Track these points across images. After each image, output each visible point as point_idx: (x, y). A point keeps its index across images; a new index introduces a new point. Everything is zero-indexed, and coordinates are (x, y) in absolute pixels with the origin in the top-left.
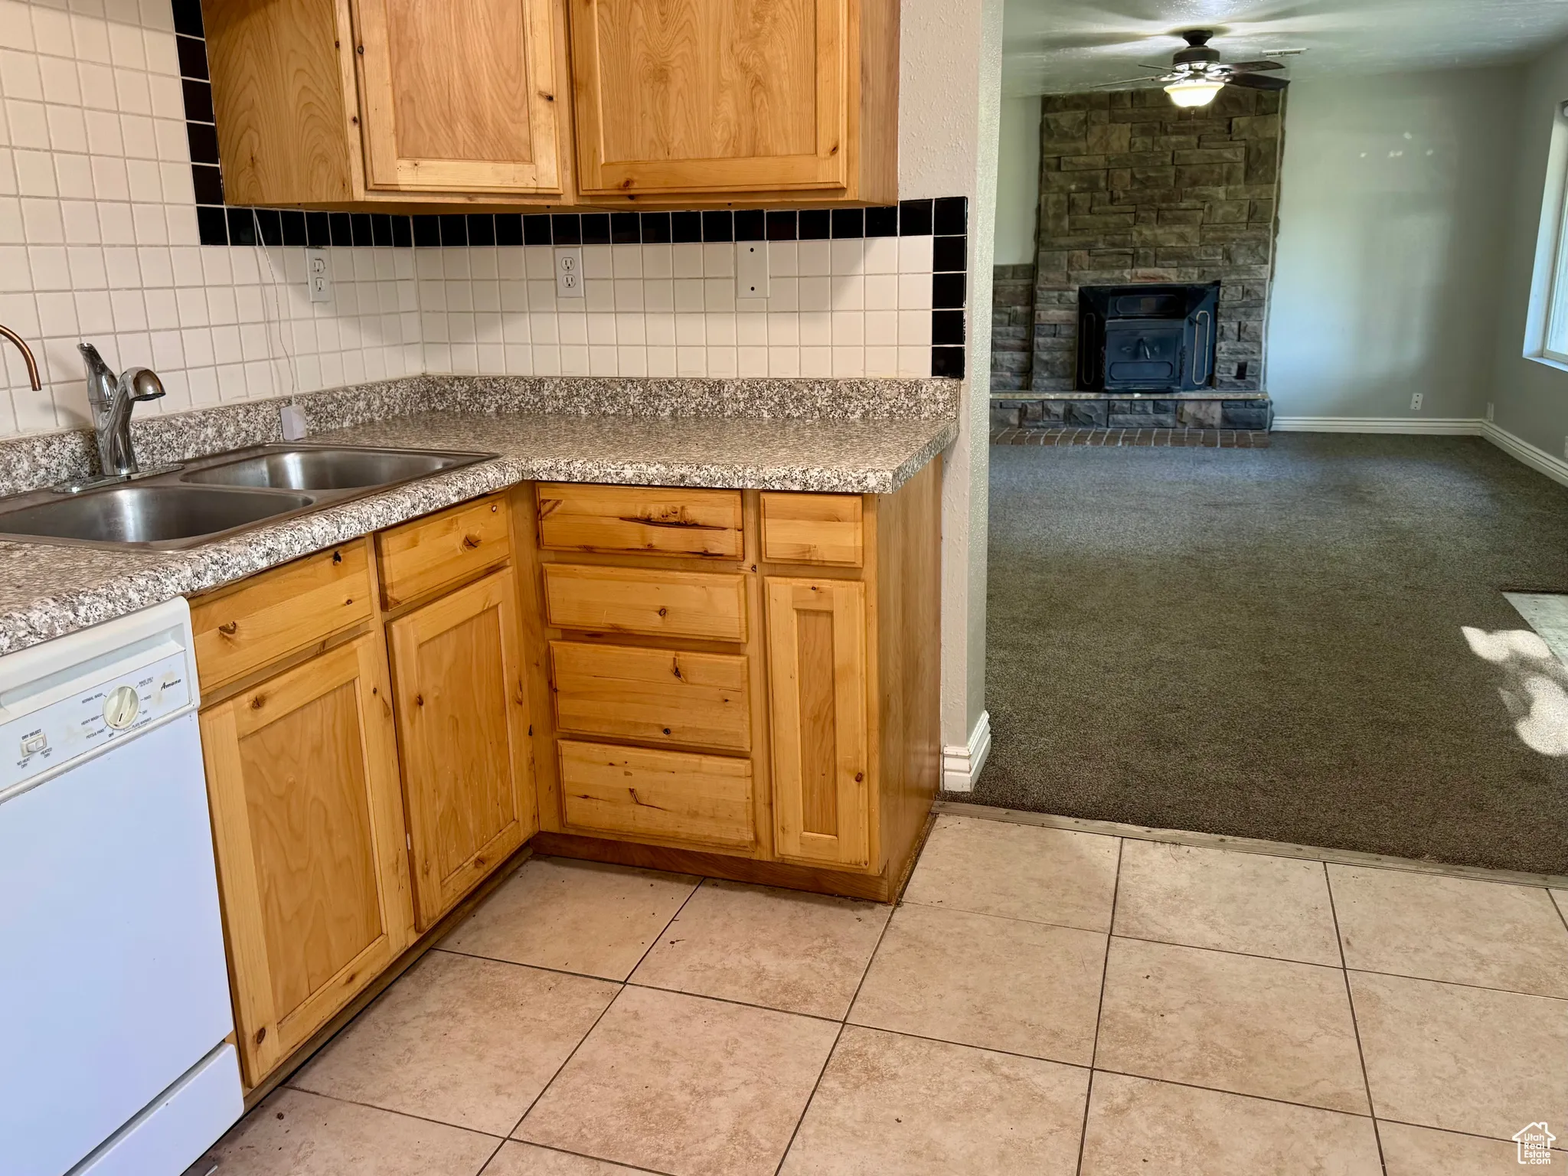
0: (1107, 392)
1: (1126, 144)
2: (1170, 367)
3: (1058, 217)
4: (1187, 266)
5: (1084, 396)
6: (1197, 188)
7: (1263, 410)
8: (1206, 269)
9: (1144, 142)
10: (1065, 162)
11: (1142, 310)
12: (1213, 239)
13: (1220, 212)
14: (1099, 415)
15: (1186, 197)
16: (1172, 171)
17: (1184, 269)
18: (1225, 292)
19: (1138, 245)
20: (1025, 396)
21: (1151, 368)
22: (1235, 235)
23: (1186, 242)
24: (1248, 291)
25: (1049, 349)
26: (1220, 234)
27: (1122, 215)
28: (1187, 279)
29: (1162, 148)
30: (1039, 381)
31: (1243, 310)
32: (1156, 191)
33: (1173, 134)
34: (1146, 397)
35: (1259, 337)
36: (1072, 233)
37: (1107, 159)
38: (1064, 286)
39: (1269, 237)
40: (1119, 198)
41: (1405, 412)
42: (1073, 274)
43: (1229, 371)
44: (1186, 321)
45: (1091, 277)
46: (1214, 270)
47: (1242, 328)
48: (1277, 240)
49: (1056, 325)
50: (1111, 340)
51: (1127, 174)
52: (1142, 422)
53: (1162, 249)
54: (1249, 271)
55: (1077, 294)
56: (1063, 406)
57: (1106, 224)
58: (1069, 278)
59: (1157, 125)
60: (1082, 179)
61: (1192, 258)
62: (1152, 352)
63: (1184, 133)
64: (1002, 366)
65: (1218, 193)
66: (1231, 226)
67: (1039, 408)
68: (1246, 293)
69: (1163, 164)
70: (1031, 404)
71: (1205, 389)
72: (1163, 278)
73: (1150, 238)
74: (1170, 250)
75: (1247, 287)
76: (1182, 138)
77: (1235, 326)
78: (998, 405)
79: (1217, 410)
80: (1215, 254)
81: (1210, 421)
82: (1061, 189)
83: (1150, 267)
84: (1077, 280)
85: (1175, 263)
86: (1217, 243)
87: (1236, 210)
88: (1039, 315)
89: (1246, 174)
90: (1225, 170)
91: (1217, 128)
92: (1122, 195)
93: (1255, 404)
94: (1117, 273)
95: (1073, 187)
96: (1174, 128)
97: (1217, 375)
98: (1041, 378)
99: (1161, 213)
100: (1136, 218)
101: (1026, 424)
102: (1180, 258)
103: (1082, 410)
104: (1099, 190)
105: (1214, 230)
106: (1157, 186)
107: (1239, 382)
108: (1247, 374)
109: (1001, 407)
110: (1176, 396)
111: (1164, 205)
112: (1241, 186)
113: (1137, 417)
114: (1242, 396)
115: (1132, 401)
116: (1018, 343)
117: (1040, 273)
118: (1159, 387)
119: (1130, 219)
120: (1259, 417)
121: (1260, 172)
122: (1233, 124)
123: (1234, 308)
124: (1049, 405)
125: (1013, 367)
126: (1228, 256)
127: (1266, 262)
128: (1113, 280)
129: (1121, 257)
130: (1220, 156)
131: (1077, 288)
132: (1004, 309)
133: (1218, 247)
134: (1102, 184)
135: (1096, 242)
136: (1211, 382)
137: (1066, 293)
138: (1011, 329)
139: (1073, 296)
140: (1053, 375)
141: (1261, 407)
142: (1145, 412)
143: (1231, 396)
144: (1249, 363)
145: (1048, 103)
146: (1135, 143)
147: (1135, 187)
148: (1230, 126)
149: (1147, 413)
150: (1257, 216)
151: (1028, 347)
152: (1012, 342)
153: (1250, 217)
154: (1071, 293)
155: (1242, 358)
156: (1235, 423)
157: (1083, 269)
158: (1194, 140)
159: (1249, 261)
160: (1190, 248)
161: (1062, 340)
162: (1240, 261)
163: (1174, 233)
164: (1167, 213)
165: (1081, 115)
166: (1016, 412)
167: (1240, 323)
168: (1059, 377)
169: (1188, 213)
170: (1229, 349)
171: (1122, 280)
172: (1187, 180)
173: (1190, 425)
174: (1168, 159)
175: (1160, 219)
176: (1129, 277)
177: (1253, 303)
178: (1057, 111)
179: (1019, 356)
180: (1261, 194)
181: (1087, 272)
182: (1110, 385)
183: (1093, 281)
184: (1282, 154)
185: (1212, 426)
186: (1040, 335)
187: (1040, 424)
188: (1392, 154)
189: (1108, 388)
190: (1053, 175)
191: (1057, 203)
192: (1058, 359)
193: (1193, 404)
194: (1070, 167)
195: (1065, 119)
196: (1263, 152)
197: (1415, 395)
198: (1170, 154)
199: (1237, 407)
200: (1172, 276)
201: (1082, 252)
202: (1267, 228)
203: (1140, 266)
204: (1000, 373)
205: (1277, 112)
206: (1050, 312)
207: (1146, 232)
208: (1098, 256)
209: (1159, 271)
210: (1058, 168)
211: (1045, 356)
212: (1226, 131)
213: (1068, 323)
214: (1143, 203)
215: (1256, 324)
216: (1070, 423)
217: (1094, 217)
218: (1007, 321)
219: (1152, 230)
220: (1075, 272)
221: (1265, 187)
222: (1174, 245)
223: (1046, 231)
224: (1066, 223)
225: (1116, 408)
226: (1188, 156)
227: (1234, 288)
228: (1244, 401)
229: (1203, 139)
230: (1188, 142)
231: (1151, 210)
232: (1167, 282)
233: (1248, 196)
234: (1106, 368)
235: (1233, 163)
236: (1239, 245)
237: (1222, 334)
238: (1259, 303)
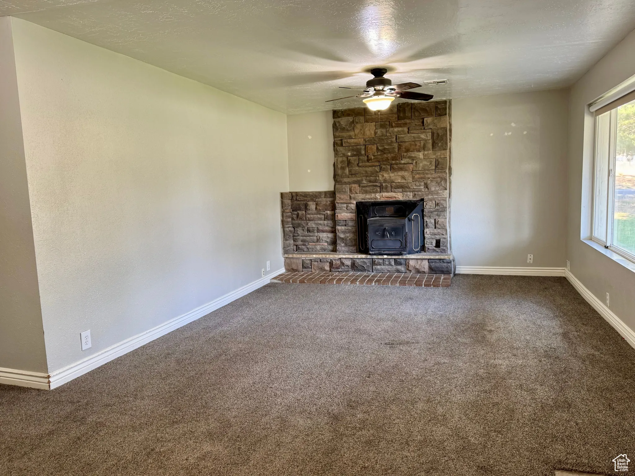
0: (370, 254)
1: (373, 132)
2: (400, 242)
3: (343, 168)
4: (407, 192)
5: (360, 256)
6: (409, 153)
7: (449, 264)
8: (416, 193)
9: (382, 132)
10: (345, 142)
11: (387, 213)
12: (419, 178)
13: (421, 165)
14: (368, 266)
15: (403, 158)
16: (396, 145)
17: (405, 193)
18: (426, 204)
19: (382, 181)
20: (332, 256)
21: (391, 243)
22: (429, 176)
23: (406, 180)
25: (344, 232)
26: (422, 176)
27: (373, 167)
29: (391, 134)
30: (340, 248)
31: (436, 213)
32: (389, 155)
33: (396, 127)
34: (389, 257)
35: (445, 226)
36: (350, 176)
37: (365, 140)
38: (349, 201)
39: (446, 176)
40: (371, 159)
41: (524, 264)
42: (352, 196)
43: (432, 243)
44: (407, 219)
45: (361, 197)
46: (420, 193)
47: (436, 222)
48: (451, 178)
49: (346, 220)
50: (370, 229)
51: (374, 147)
52: (390, 270)
53: (394, 184)
54: (437, 194)
55: (355, 205)
56: (350, 261)
57: (366, 171)
58: (350, 197)
59: (388, 123)
60: (353, 150)
61: (409, 188)
62: (391, 234)
63: (401, 127)
64: (322, 240)
65: (419, 155)
66: (427, 171)
67: (339, 262)
68: (437, 205)
69: (392, 142)
70: (335, 260)
71: (420, 252)
72: (395, 197)
73: (388, 178)
74: (398, 184)
75: (437, 201)
76: (400, 129)
77: (433, 221)
78: (319, 261)
79: (426, 265)
80: (420, 186)
81: (423, 270)
82: (344, 155)
83: (389, 192)
84: (354, 199)
85: (401, 190)
86: (421, 180)
87: (429, 164)
88: (337, 216)
89: (433, 145)
90: (422, 144)
91: (417, 123)
92: (373, 158)
93: (445, 261)
94: (373, 195)
95: (349, 154)
96: (396, 124)
97: (426, 245)
98: (341, 246)
99: (392, 166)
100: (381, 169)
101: (333, 270)
102: (403, 188)
103: (360, 264)
104: (362, 155)
105: (419, 174)
106: (390, 153)
107: (437, 249)
108: (441, 245)
109: (320, 261)
110: (405, 257)
111: (394, 162)
112: (431, 152)
113: (387, 267)
114: (437, 257)
115: (383, 259)
116: (330, 229)
117: (337, 195)
118: (396, 252)
119: (377, 169)
120: (447, 267)
121: (440, 144)
122: (425, 121)
123: (432, 212)
124: (344, 261)
125: (328, 240)
126: (426, 186)
127: (446, 189)
128: (371, 199)
129: (374, 187)
130: (419, 137)
131: (355, 202)
132: (322, 212)
133: (421, 182)
134: (363, 152)
135: (362, 180)
136: (423, 249)
137: (350, 205)
138: (326, 222)
139: (353, 206)
140: (346, 245)
141: (448, 263)
142: (390, 264)
143: (432, 257)
144: (441, 240)
145: (336, 114)
146: (377, 132)
147: (379, 153)
148: (423, 122)
150: (440, 166)
151: (334, 231)
152: (327, 228)
153: (436, 167)
154: (352, 205)
155: (438, 237)
156: (435, 271)
157: (357, 193)
158: (406, 129)
159: (437, 189)
160: (407, 183)
161: (350, 228)
162: (433, 189)
163: (399, 175)
164: (395, 166)
165: (351, 119)
166: (328, 264)
167: (435, 219)
168: (349, 246)
169: (405, 165)
170: (430, 233)
171: (376, 199)
172: (404, 149)
173: (413, 271)
174: (394, 139)
175: (392, 169)
176: (379, 197)
177: (441, 209)
178: (339, 117)
179: (330, 235)
180: (441, 156)
181: (358, 195)
182: (372, 251)
183: (362, 199)
184: (451, 135)
185: (424, 272)
186: (339, 225)
187: (340, 270)
188: (506, 134)
189: (371, 252)
190: (340, 149)
191: (342, 162)
192: (348, 237)
193: (413, 260)
194: (347, 145)
195: (344, 121)
196: (440, 135)
197: (529, 255)
198: (395, 137)
199: (435, 262)
200: (399, 196)
201: (356, 185)
202: (445, 172)
203: (384, 192)
204: (322, 243)
205: (446, 114)
206: (343, 214)
207: (386, 175)
208: (363, 187)
209: (393, 194)
210: (342, 145)
211: (342, 236)
212: (420, 123)
213: (351, 220)
214: (383, 161)
215: (443, 220)
216: (355, 270)
217: (361, 168)
218: (323, 218)
219: (389, 174)
220: (353, 195)
221: (443, 152)
222: (399, 181)
223: (338, 175)
224: (347, 171)
225: (376, 262)
226: (403, 137)
227: (431, 202)
228: (440, 259)
229: (410, 129)
230: (403, 131)
231: (387, 164)
232: (398, 199)
233: (434, 157)
234: (369, 242)
235: (426, 140)
236: (432, 181)
237: (427, 225)
238: (444, 210)
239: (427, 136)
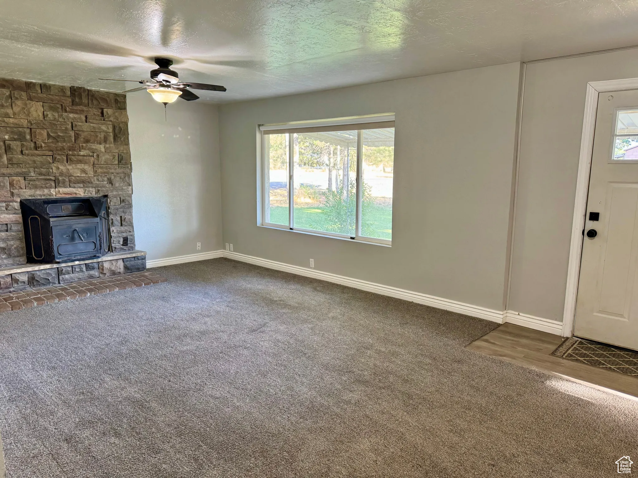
0: (58, 263)
1: (41, 115)
2: (94, 244)
4: (89, 187)
5: (43, 267)
6: (88, 144)
7: (144, 260)
8: (99, 189)
9: (53, 115)
12: (102, 173)
13: (103, 158)
14: (53, 278)
15: (82, 149)
16: (72, 134)
17: (87, 189)
18: (111, 201)
19: (57, 175)
21: (83, 246)
22: (113, 171)
23: (86, 174)
24: (123, 200)
25: (5, 240)
26: (105, 170)
27: (44, 157)
28: (89, 194)
29: (64, 119)
31: (122, 210)
32: (64, 144)
33: (70, 112)
34: (82, 262)
35: (132, 223)
36: (10, 166)
37: (29, 122)
38: (9, 199)
39: (129, 172)
40: (41, 147)
41: (195, 251)
43: (119, 242)
44: (98, 218)
45: (28, 193)
46: (104, 189)
47: (123, 219)
49: (7, 224)
50: (56, 232)
51: (45, 133)
52: (81, 277)
53: (73, 178)
54: (122, 190)
55: (19, 204)
56: (27, 276)
57: (34, 162)
58: (12, 194)
59: (59, 106)
60: (12, 133)
61: (92, 183)
63: (76, 113)
65: (101, 148)
66: (110, 166)
67: (9, 280)
68: (122, 201)
69: (67, 129)
71: (110, 253)
72: (76, 194)
73: (65, 171)
74: (77, 178)
75: (122, 198)
76: (76, 116)
77: (119, 219)
79: (121, 264)
80: (103, 181)
81: (118, 271)
83: (67, 187)
84: (18, 196)
85: (82, 185)
86: (103, 175)
87: (112, 158)
89: (115, 139)
90: (103, 136)
91: (96, 113)
92: (44, 145)
93: (139, 258)
94: (46, 191)
95: (7, 137)
96: (71, 109)
97: (113, 245)
98: (1, 259)
99: (69, 157)
100: (54, 159)
102: (85, 183)
103: (41, 276)
104: (26, 140)
105: (102, 168)
106: (65, 141)
107: (125, 247)
108: (129, 242)
110: (100, 260)
111: (70, 153)
112: (112, 145)
113: (77, 275)
114: (130, 255)
115: (73, 266)
118: (89, 256)
119: (50, 159)
120: (142, 264)
121: (122, 139)
122: (104, 112)
123: (117, 209)
124: (17, 277)
126: (110, 182)
127: (129, 185)
129: (47, 182)
130: (100, 128)
131: (19, 200)
133: (104, 177)
134: (28, 137)
135: (29, 172)
136: (110, 249)
137: (11, 204)
140: (10, 256)
142: (81, 271)
144: (129, 237)
146: (47, 115)
148: (102, 113)
149: (82, 271)
150: (123, 162)
153: (119, 162)
154: (15, 204)
155: (125, 235)
156: (131, 270)
157: (21, 189)
158: (83, 117)
159: (121, 185)
160: (89, 177)
161: (13, 233)
162: (117, 185)
163: (78, 169)
164: (73, 157)
165: (6, 92)
167: (121, 217)
168: (15, 257)
169: (85, 158)
170: (117, 231)
171: (50, 195)
172: (82, 140)
173: (108, 274)
174: (69, 127)
175: (68, 160)
176: (54, 193)
177: (127, 206)
180: (123, 151)
181: (24, 190)
183: (30, 196)
185: (120, 273)
188: (175, 136)
189: (58, 260)
192: (12, 245)
193: (107, 263)
194: (4, 125)
196: (122, 129)
197: (198, 243)
198: (70, 125)
199: (131, 261)
200: (81, 193)
201: (20, 178)
202: (129, 168)
203: (61, 187)
205: (125, 109)
206: (2, 216)
207: (62, 167)
208: (31, 180)
209: (74, 190)
211: (2, 244)
212: (100, 115)
213: (15, 223)
214: (57, 150)
215: (129, 217)
216: (34, 286)
217: (26, 157)
219: (65, 166)
220: (16, 191)
221: (124, 147)
222: (79, 175)
224: (5, 159)
225: (64, 271)
226: (81, 126)
227: (115, 199)
228: (134, 257)
229: (89, 117)
230: (80, 118)
231: (63, 155)
232: (78, 196)
233: (117, 151)
234: (55, 249)
235: (106, 132)
236: (115, 176)
237: (112, 223)
238: (130, 206)
239: (108, 128)
